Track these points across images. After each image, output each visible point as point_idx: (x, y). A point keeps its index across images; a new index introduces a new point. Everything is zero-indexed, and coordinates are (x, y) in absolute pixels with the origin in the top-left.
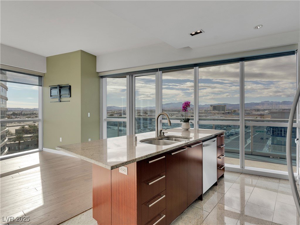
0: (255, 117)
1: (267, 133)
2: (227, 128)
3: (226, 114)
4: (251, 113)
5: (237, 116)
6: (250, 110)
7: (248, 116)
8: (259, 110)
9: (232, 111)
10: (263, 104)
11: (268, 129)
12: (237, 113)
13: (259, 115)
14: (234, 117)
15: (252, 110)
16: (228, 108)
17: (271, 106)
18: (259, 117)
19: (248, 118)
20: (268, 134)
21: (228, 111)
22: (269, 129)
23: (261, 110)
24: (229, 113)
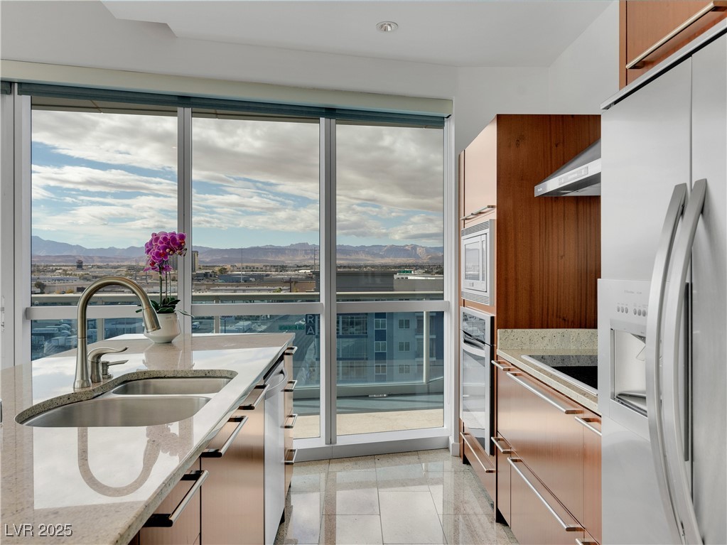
0: (277, 288)
1: (307, 332)
2: (201, 323)
3: (199, 280)
4: (267, 275)
5: (229, 285)
6: (264, 268)
7: (258, 285)
8: (286, 267)
9: (217, 269)
10: (293, 250)
11: (308, 320)
12: (230, 275)
13: (286, 282)
14: (221, 288)
15: (268, 268)
16: (204, 262)
17: (313, 256)
18: (285, 288)
19: (259, 290)
20: (310, 334)
21: (204, 271)
22: (311, 320)
23: (291, 267)
24: (206, 275)
